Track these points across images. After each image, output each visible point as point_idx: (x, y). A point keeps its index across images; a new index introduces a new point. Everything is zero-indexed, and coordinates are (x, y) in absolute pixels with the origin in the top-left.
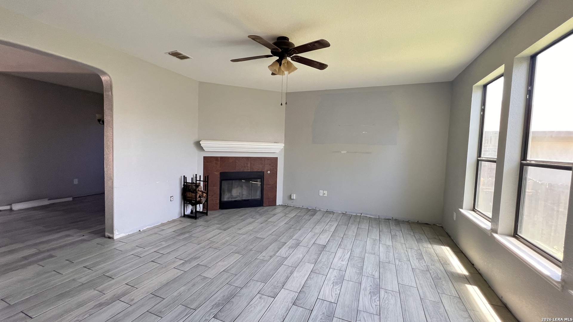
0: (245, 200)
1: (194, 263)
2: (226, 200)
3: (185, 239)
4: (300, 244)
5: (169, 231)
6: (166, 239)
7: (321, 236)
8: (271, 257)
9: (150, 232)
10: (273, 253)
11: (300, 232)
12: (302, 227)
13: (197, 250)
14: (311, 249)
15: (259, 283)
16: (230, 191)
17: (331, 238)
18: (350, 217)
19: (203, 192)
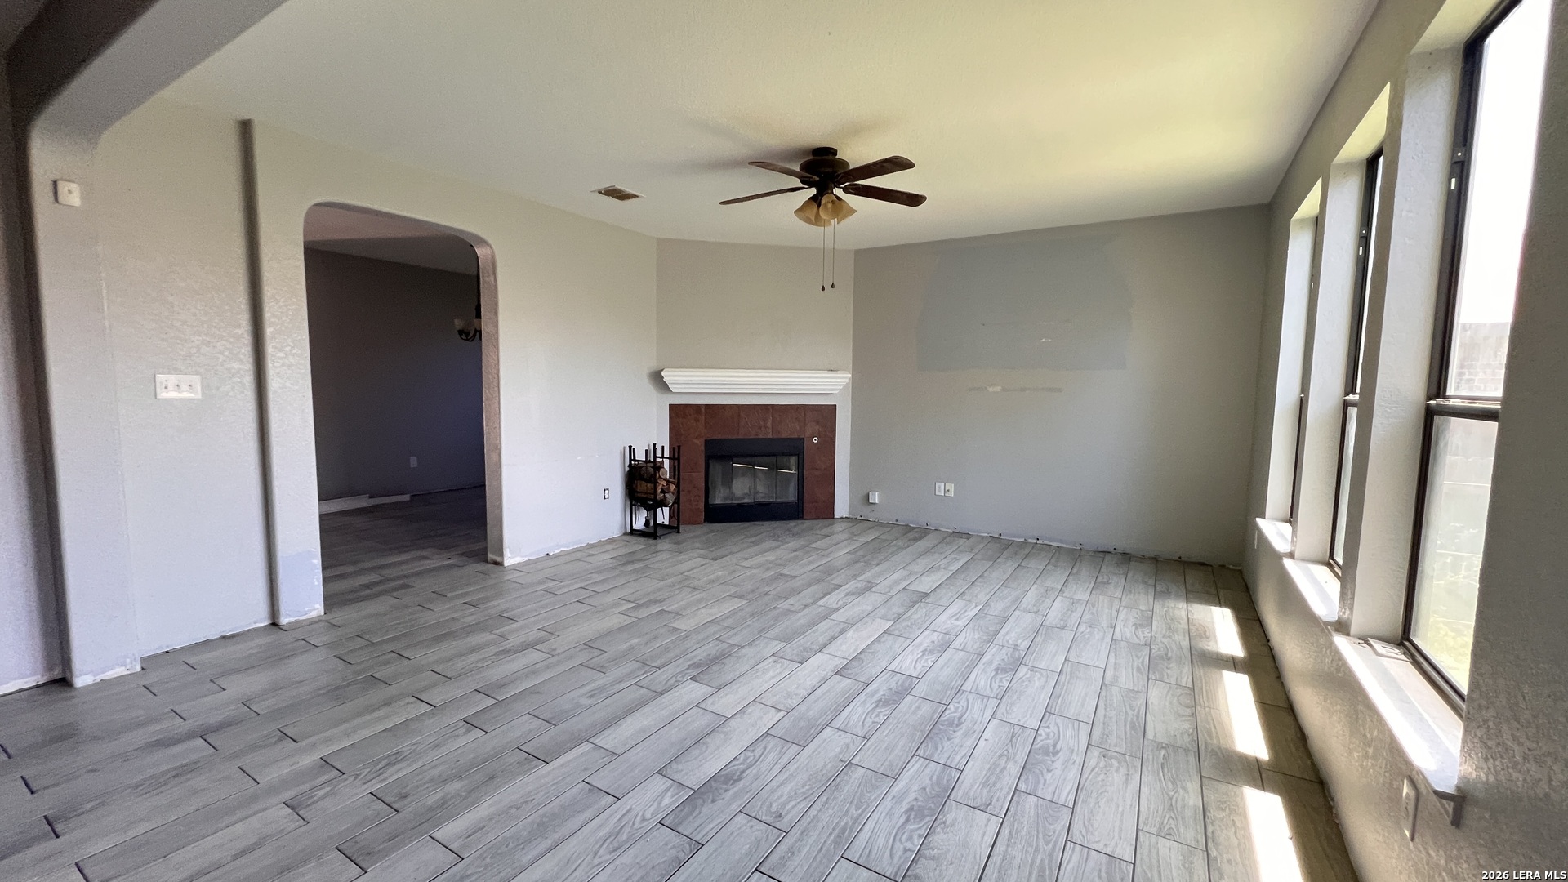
0: (761, 504)
1: (655, 609)
2: (718, 501)
3: (636, 571)
4: (873, 589)
5: (604, 558)
6: (599, 570)
7: (923, 578)
8: (806, 606)
9: (568, 558)
10: (811, 601)
11: (878, 569)
12: (885, 559)
13: (660, 589)
14: (893, 600)
15: (776, 642)
16: (728, 483)
17: (946, 582)
18: (1009, 544)
19: (668, 482)
